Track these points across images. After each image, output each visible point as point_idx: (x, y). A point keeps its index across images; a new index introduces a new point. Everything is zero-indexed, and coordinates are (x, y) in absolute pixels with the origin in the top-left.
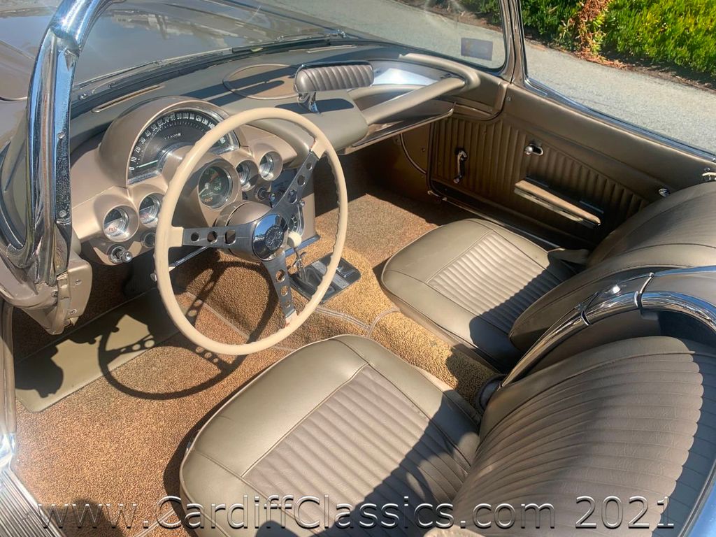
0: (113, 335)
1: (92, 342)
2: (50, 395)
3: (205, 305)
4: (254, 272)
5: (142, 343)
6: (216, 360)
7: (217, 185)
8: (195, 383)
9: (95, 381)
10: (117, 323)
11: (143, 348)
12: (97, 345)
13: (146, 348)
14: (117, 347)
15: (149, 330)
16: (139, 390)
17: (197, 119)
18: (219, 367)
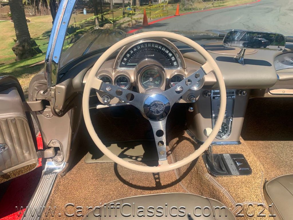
0: (131, 149)
1: (122, 148)
2: (94, 159)
3: (171, 155)
4: (192, 146)
5: (137, 157)
6: (157, 180)
7: (157, 81)
8: (141, 185)
9: (110, 162)
10: (135, 146)
11: (136, 159)
12: (123, 150)
13: (137, 160)
14: (128, 154)
15: (144, 154)
16: (120, 174)
17: (163, 49)
18: (156, 184)
